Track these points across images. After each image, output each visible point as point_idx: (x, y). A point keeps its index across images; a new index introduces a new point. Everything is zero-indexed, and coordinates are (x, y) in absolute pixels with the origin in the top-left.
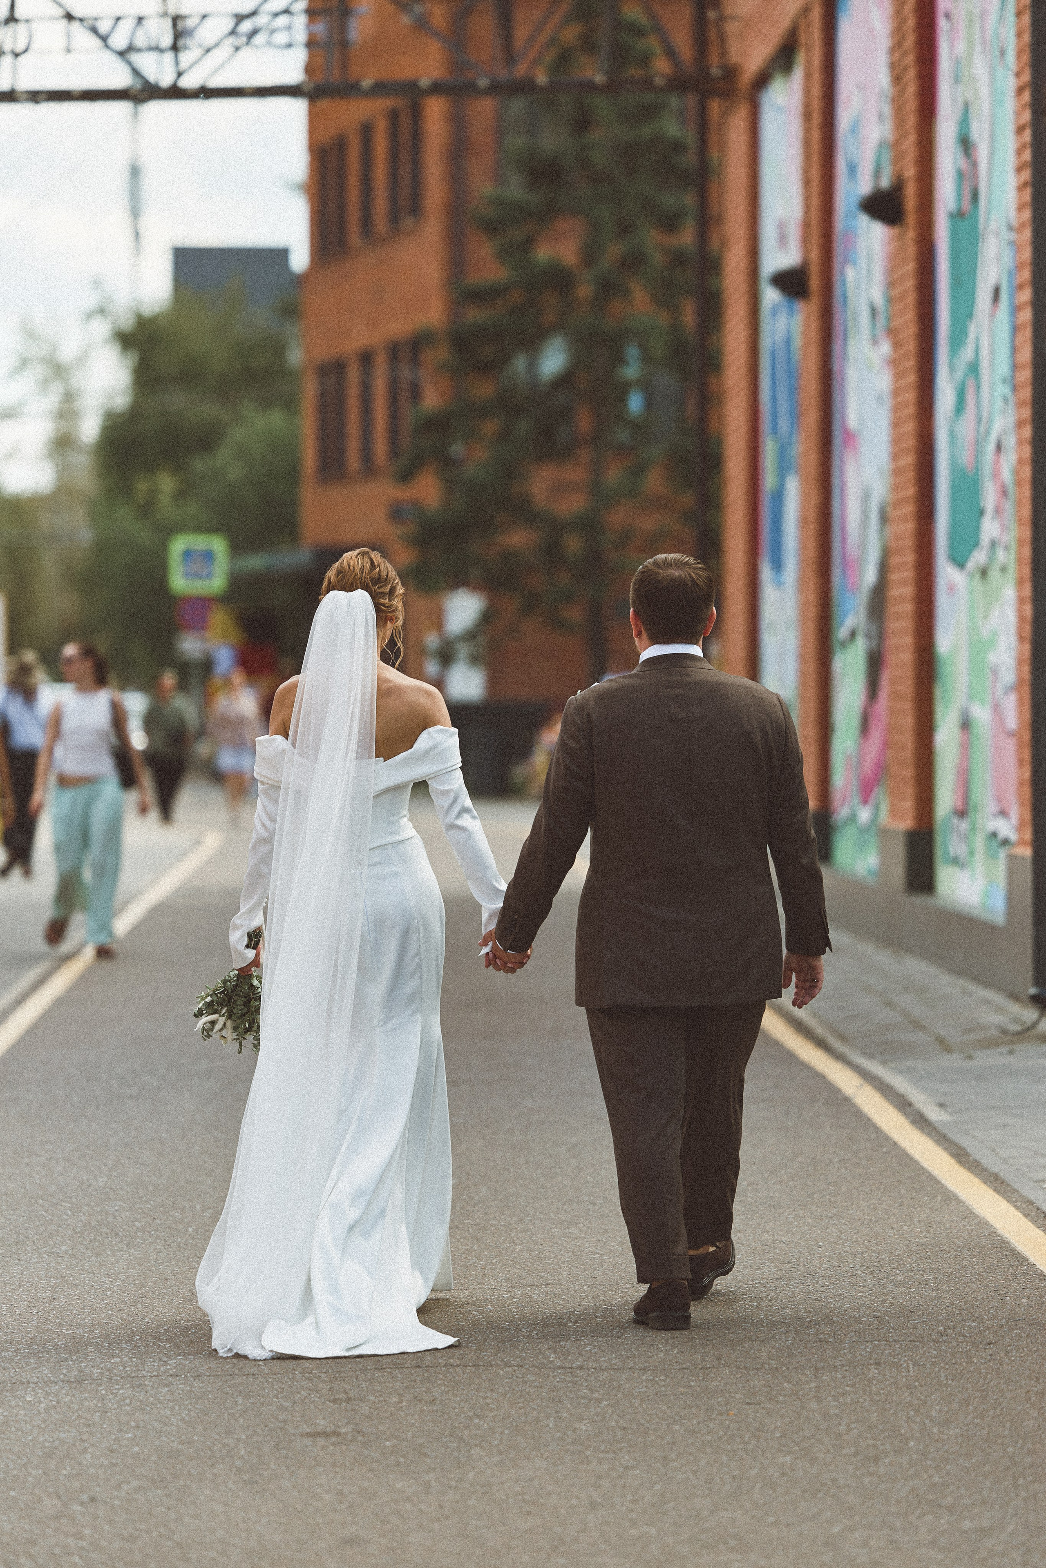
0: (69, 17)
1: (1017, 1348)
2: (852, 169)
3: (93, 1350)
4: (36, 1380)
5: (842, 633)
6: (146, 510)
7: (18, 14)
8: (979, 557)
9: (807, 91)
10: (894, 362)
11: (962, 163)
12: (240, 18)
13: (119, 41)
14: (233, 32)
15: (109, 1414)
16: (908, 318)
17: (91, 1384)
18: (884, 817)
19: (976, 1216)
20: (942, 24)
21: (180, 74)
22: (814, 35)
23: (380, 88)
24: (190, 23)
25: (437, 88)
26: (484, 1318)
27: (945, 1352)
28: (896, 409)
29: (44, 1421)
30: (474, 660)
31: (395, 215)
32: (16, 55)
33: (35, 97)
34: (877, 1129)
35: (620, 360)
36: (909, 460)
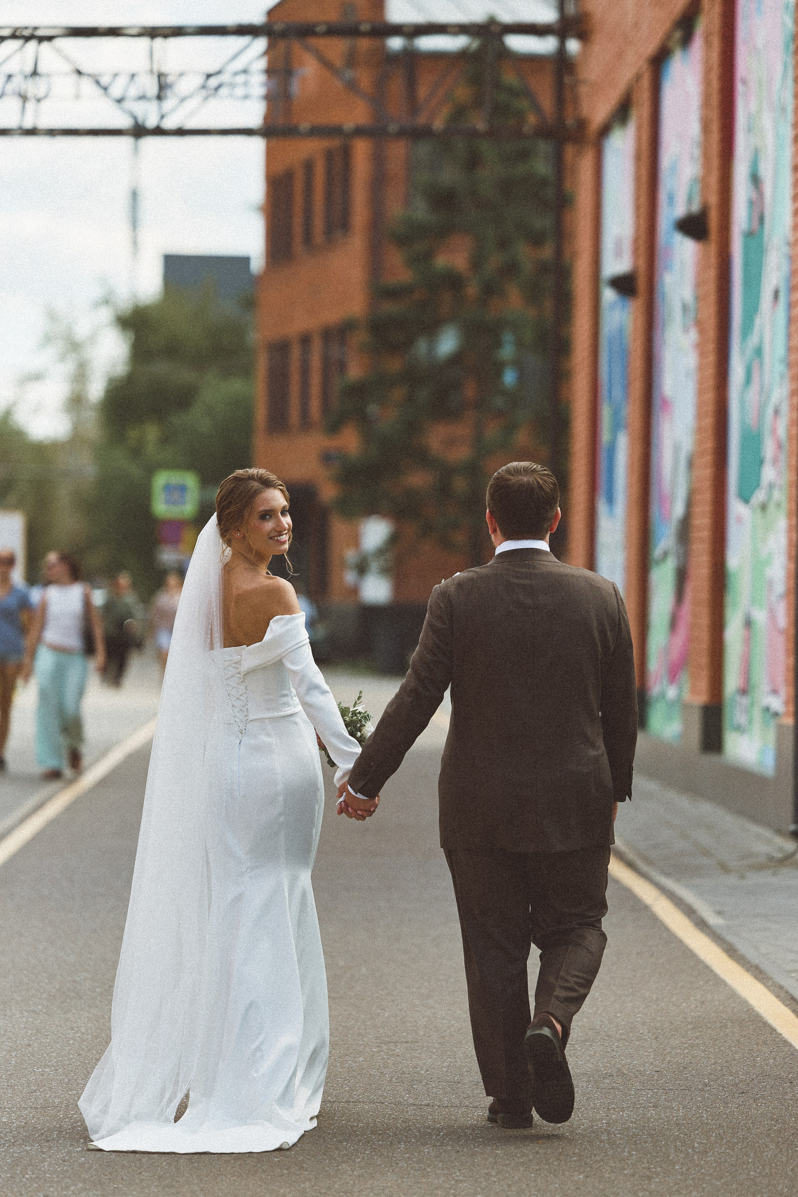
0: (79, 73)
1: (763, 1097)
2: (671, 198)
3: (56, 1085)
4: (10, 1106)
5: (657, 552)
6: (136, 452)
7: (40, 70)
8: (760, 496)
9: (639, 139)
10: (700, 347)
11: (754, 195)
12: (209, 76)
13: (116, 91)
14: (204, 87)
15: (64, 1133)
16: (710, 312)
17: (53, 1110)
18: (687, 696)
19: (739, 997)
20: (740, 88)
21: (162, 117)
22: (644, 96)
23: (316, 131)
24: (170, 79)
25: (359, 132)
26: (356, 1066)
27: (708, 1098)
28: (701, 382)
29: (14, 1137)
30: (385, 571)
31: (329, 230)
32: (39, 100)
33: (52, 133)
34: (667, 930)
35: (498, 344)
36: (709, 421)
